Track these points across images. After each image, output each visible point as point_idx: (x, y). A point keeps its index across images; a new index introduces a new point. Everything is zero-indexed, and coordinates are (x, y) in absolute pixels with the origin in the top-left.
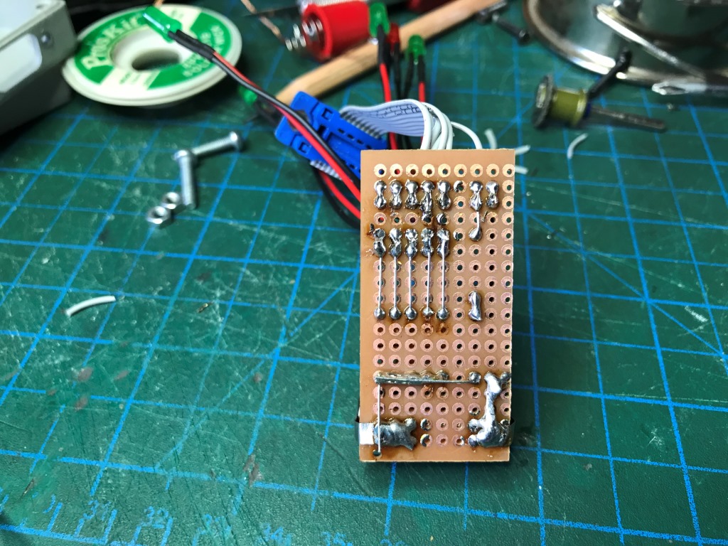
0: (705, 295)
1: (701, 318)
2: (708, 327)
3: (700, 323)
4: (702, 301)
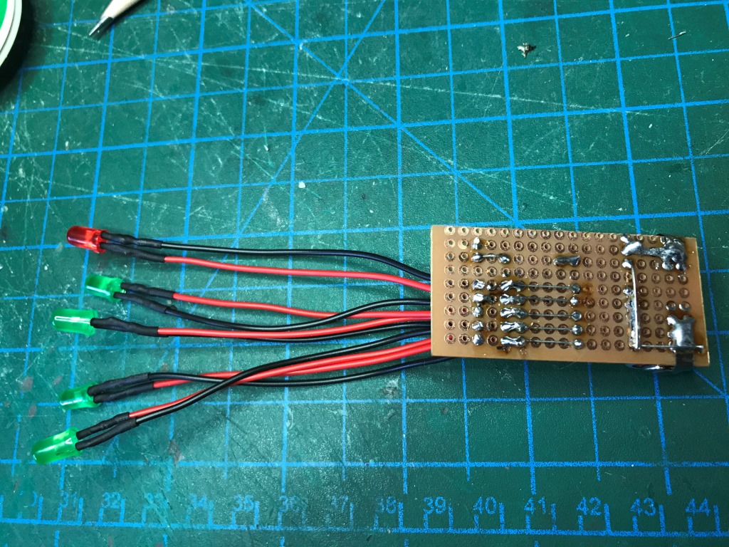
0: (575, 205)
4: (571, 214)
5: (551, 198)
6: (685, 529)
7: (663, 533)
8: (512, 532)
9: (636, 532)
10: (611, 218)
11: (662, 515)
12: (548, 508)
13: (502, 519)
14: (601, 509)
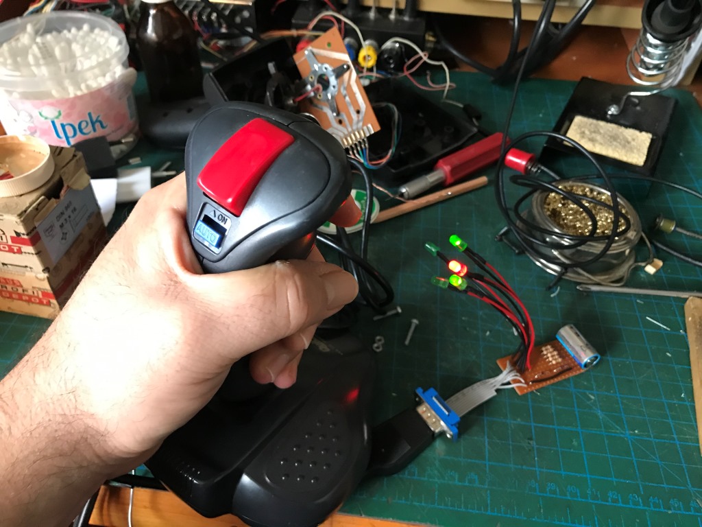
0: (594, 387)
1: (593, 397)
2: (595, 401)
3: (591, 399)
4: (593, 390)
5: (585, 383)
6: (650, 507)
7: (641, 507)
8: (583, 500)
9: (631, 506)
10: (609, 394)
11: (640, 500)
12: (596, 492)
13: (578, 495)
14: (617, 496)
